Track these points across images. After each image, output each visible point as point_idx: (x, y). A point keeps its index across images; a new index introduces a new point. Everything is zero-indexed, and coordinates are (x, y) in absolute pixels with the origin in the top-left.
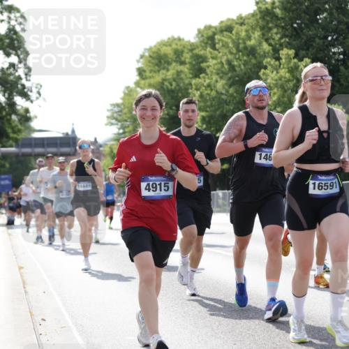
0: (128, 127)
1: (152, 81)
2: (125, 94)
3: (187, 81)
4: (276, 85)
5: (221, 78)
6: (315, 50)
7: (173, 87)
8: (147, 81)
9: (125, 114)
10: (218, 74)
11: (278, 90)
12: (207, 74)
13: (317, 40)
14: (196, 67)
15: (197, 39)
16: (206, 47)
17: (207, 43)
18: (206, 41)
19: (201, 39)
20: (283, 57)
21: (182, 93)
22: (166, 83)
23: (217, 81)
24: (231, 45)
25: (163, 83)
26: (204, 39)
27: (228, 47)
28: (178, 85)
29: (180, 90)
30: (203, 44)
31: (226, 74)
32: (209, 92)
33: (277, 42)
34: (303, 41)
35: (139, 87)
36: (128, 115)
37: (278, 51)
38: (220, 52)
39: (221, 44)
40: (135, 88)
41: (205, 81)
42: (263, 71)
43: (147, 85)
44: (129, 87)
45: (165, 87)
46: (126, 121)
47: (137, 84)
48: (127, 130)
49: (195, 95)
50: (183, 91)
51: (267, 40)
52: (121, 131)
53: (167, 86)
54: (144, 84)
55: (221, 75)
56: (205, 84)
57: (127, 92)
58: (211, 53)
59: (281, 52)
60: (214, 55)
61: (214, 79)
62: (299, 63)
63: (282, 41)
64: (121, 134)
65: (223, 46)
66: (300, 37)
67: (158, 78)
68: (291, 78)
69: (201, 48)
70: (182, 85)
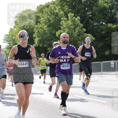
0: (11, 43)
1: (20, 26)
2: (10, 31)
3: (33, 26)
4: (67, 27)
5: (45, 25)
6: (81, 13)
7: (28, 28)
8: (18, 26)
9: (10, 38)
10: (44, 23)
11: (67, 29)
12: (40, 23)
13: (82, 10)
14: (37, 20)
15: (37, 10)
16: (40, 13)
17: (40, 11)
18: (40, 10)
19: (38, 10)
20: (69, 16)
21: (31, 30)
22: (25, 27)
23: (44, 26)
24: (49, 12)
25: (24, 27)
26: (39, 10)
27: (48, 13)
28: (30, 27)
29: (31, 29)
30: (39, 12)
31: (47, 23)
32: (41, 30)
33: (67, 11)
34: (76, 10)
35: (15, 28)
36: (11, 39)
37: (67, 14)
38: (45, 15)
39: (45, 12)
40: (14, 28)
41: (39, 26)
42: (61, 22)
43: (18, 27)
44: (11, 28)
45: (25, 28)
46: (10, 41)
47: (15, 27)
48: (11, 44)
49: (36, 31)
50: (32, 30)
51: (63, 10)
52: (9, 45)
53: (26, 28)
54: (17, 27)
55: (45, 23)
56: (40, 27)
57: (11, 30)
58: (41, 15)
59: (68, 14)
60: (43, 16)
61: (43, 25)
62: (75, 19)
63: (69, 10)
64: (9, 46)
65: (46, 13)
66: (75, 9)
67: (22, 25)
68: (72, 24)
69: (38, 13)
70: (31, 27)
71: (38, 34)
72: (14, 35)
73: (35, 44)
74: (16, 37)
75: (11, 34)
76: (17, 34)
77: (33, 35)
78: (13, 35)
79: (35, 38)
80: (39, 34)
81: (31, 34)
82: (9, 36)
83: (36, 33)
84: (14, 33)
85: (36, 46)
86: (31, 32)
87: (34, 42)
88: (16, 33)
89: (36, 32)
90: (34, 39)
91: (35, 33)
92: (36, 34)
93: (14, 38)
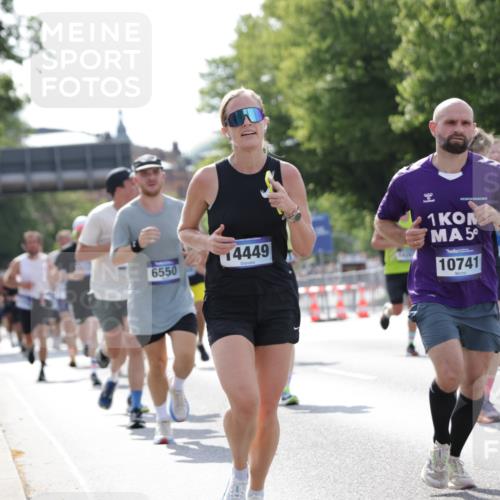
2: (241, 34)
7: (355, 13)
22: (338, 4)
28: (368, 7)
29: (373, 18)
32: (440, 20)
35: (272, 15)
40: (265, 18)
43: (292, 9)
44: (249, 17)
45: (336, 13)
47: (269, 9)
49: (406, 30)
50: (380, 22)
53: (340, 10)
54: (287, 8)
57: (244, 29)
70: (376, 6)
71: (423, 50)
72: (270, 62)
73: (403, 114)
74: (277, 73)
75: (245, 52)
76: (284, 53)
77: (389, 55)
78: (261, 58)
79: (400, 75)
80: (429, 48)
81: (375, 53)
82: (236, 65)
83: (409, 41)
84: (264, 45)
85: (406, 129)
86: (377, 41)
87: (398, 99)
88: (278, 46)
89: (404, 39)
90: (393, 82)
91: (399, 41)
92: (406, 50)
93: (265, 78)
